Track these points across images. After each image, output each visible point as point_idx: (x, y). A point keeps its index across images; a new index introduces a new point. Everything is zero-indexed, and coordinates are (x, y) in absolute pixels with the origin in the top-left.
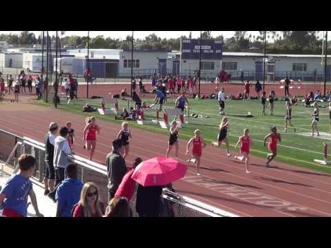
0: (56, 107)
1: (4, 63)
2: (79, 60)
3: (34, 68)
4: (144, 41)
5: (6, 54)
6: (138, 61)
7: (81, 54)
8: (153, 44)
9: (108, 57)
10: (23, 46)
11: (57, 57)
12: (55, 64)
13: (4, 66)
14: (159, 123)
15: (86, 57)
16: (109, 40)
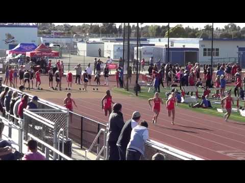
0: (137, 95)
1: (86, 53)
2: (159, 49)
3: (115, 57)
4: (223, 30)
5: (87, 43)
6: (217, 50)
7: (161, 43)
8: (232, 33)
9: (188, 46)
10: (104, 36)
11: (137, 46)
12: (135, 52)
13: (86, 55)
14: (239, 112)
15: (166, 46)
16: (189, 30)
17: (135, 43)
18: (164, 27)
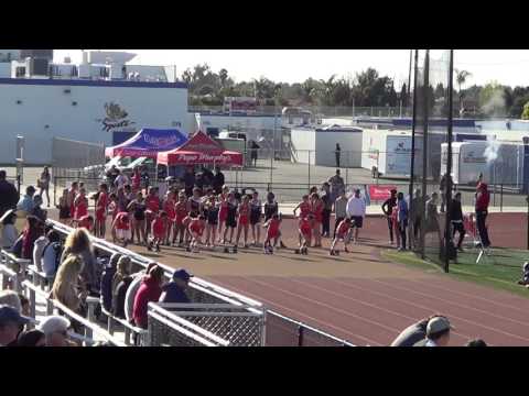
0: (447, 270)
1: (313, 155)
2: (508, 149)
3: (390, 167)
5: (317, 130)
7: (512, 133)
10: (361, 112)
11: (450, 139)
12: (444, 157)
13: (313, 162)
15: (525, 140)
17: (443, 132)
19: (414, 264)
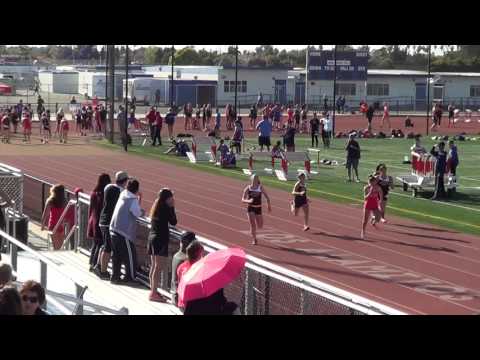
0: (126, 149)
1: (51, 87)
2: (160, 82)
3: (94, 93)
4: (254, 54)
5: (54, 73)
6: (245, 83)
7: (162, 73)
8: (266, 59)
9: (201, 77)
10: (78, 63)
11: (127, 77)
12: (124, 87)
13: (51, 90)
14: (274, 173)
15: (169, 77)
16: (203, 52)
17: (124, 73)
18: (167, 50)
19: (108, 147)
